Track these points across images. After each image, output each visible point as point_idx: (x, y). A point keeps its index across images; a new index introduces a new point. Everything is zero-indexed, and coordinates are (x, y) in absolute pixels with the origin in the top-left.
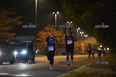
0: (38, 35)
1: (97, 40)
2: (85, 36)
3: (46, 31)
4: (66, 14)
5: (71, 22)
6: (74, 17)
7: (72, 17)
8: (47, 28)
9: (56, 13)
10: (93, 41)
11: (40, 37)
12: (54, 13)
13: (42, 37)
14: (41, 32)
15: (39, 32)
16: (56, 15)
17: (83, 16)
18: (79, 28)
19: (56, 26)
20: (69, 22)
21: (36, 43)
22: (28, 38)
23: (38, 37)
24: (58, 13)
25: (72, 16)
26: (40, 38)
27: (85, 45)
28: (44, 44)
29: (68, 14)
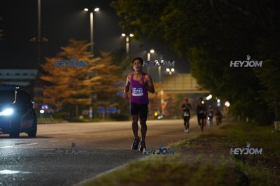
0: (45, 67)
1: (199, 82)
2: (168, 70)
3: (65, 58)
4: (119, 14)
5: (131, 35)
6: (138, 22)
7: (133, 23)
8: (68, 50)
9: (91, 10)
10: (187, 84)
11: (50, 72)
12: (86, 10)
13: (55, 72)
14: (53, 60)
15: (48, 59)
16: (92, 15)
17: (162, 18)
18: (152, 51)
19: (92, 43)
20: (127, 35)
21: (42, 89)
22: (17, 74)
23: (46, 74)
24: (97, 10)
25: (133, 19)
26: (51, 75)
27: (169, 95)
28: (60, 92)
29: (123, 14)
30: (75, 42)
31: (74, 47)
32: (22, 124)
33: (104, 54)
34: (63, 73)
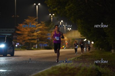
0: (18, 28)
1: (81, 34)
2: (68, 29)
3: (26, 24)
4: (48, 6)
6: (56, 9)
7: (54, 9)
8: (27, 21)
9: (37, 4)
10: (76, 35)
11: (20, 30)
12: (35, 4)
13: (22, 30)
14: (21, 25)
15: (19, 25)
16: (37, 6)
17: (66, 8)
18: (62, 21)
19: (37, 18)
20: (52, 14)
21: (16, 37)
22: (6, 31)
23: (18, 30)
24: (39, 4)
26: (20, 31)
27: (69, 39)
28: (24, 38)
29: (50, 6)
30: (30, 17)
31: (30, 19)
32: (8, 51)
33: (42, 22)
34: (25, 30)
